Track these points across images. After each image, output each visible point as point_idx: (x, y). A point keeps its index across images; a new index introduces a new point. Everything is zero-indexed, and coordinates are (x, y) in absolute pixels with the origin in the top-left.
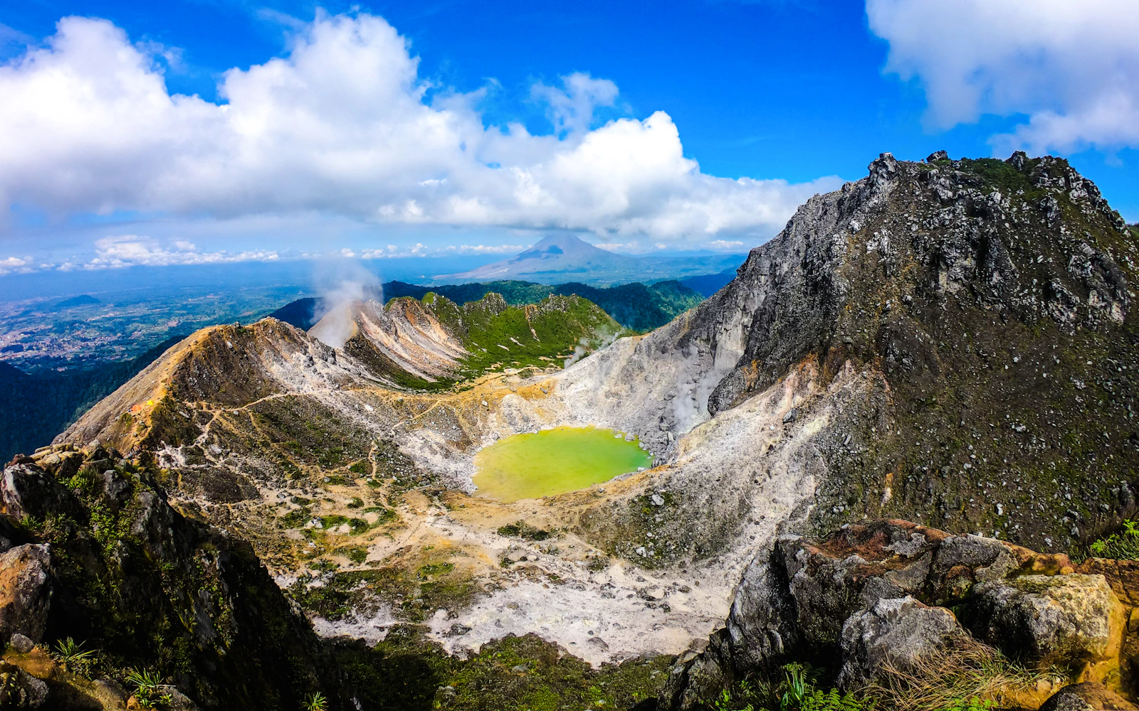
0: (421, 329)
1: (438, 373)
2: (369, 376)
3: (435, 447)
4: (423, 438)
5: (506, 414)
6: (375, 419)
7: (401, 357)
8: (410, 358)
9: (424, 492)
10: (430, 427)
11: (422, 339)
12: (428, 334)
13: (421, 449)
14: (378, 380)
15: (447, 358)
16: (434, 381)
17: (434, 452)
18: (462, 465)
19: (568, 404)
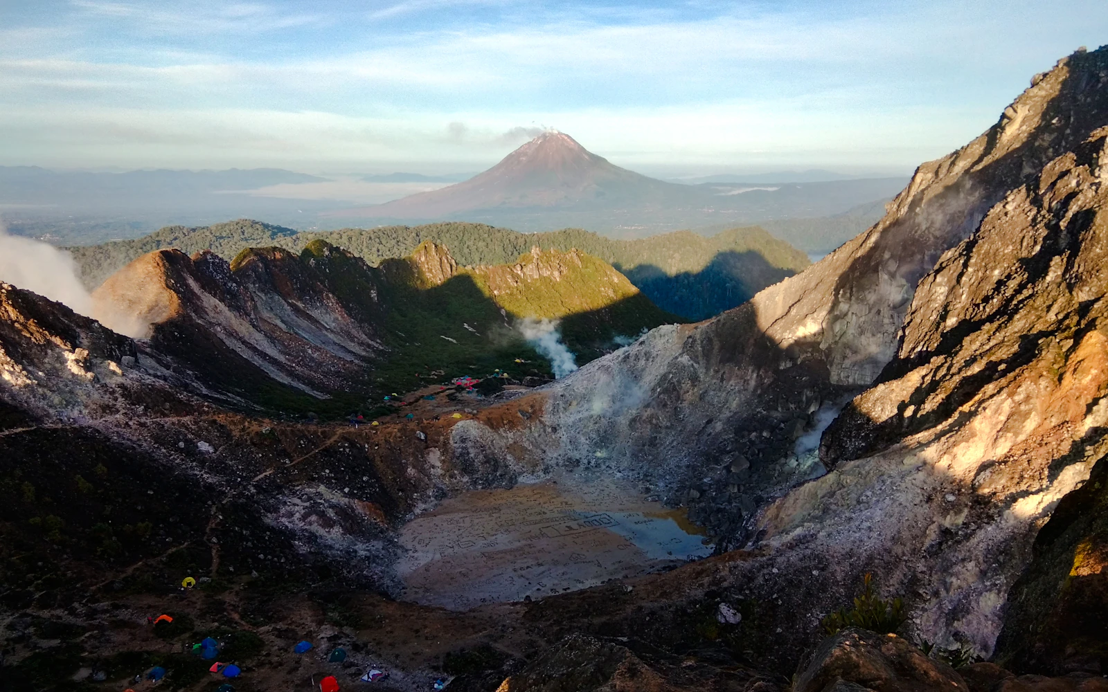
0: (300, 305)
1: (333, 382)
2: (205, 391)
3: (331, 513)
4: (309, 499)
5: (457, 455)
6: (216, 466)
7: (263, 355)
8: (282, 358)
9: (311, 596)
10: (321, 480)
11: (304, 323)
12: (315, 313)
13: (304, 518)
14: (223, 397)
15: (349, 358)
16: (327, 397)
17: (328, 523)
18: (378, 545)
19: (564, 438)
